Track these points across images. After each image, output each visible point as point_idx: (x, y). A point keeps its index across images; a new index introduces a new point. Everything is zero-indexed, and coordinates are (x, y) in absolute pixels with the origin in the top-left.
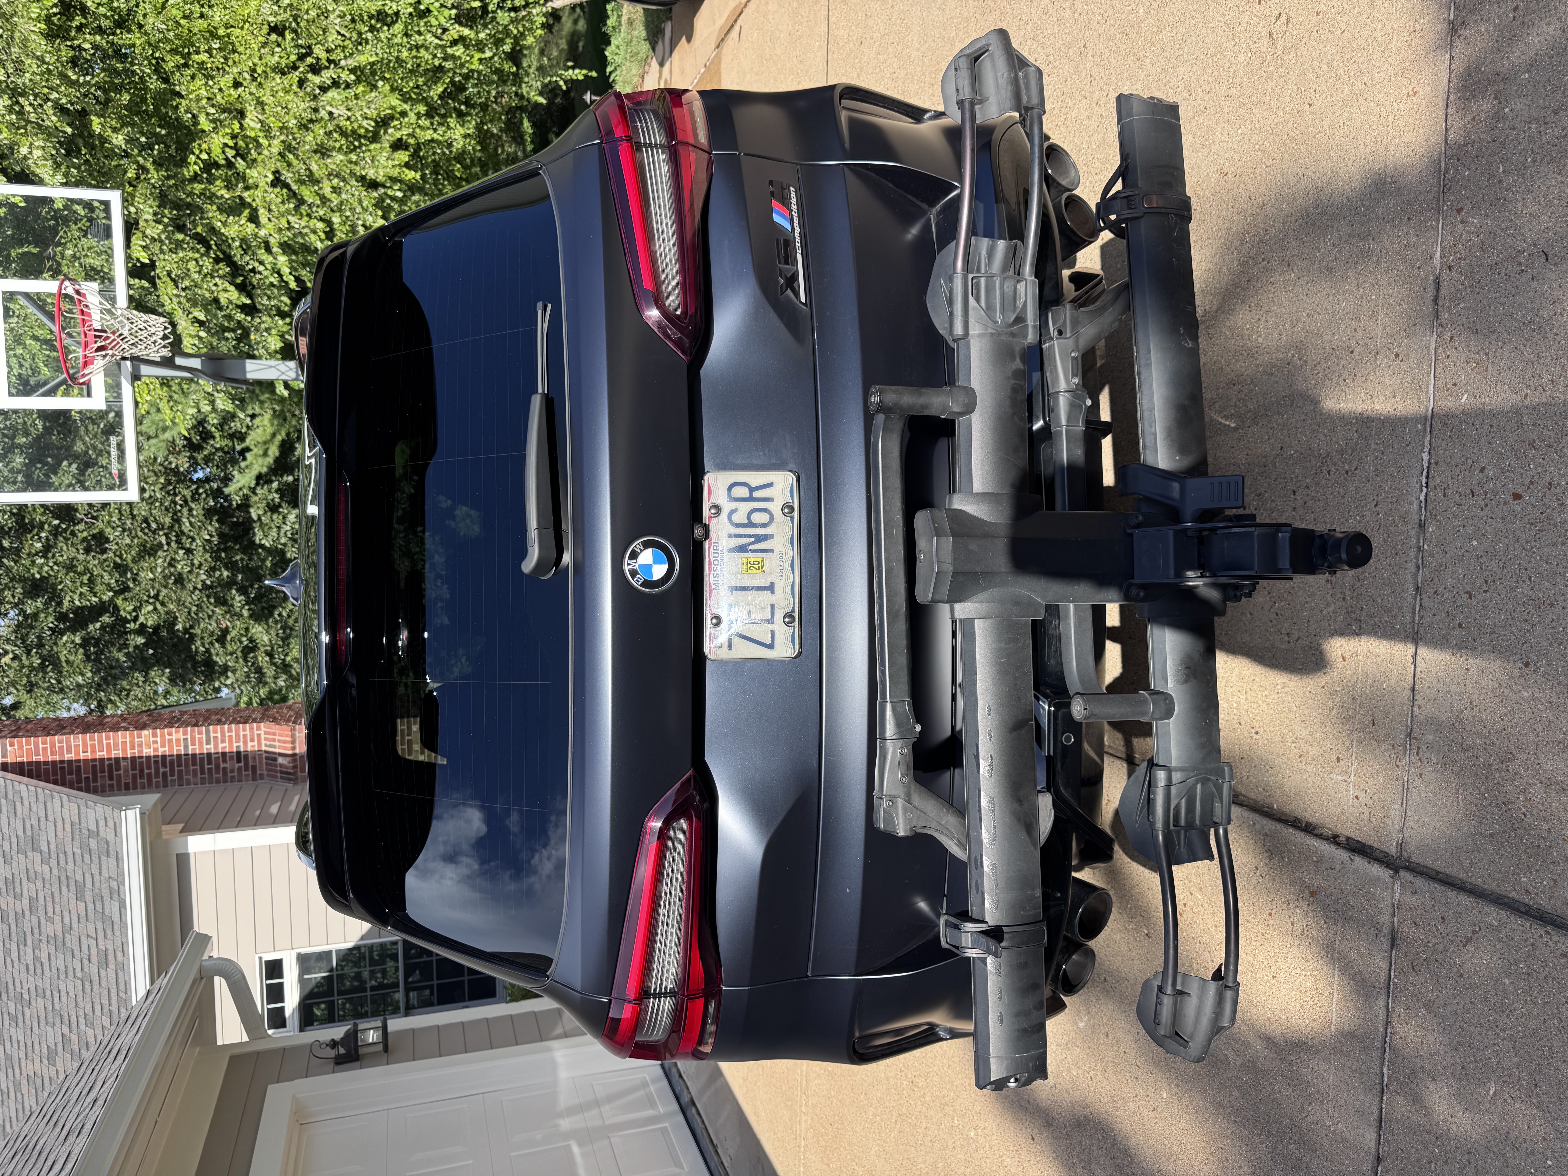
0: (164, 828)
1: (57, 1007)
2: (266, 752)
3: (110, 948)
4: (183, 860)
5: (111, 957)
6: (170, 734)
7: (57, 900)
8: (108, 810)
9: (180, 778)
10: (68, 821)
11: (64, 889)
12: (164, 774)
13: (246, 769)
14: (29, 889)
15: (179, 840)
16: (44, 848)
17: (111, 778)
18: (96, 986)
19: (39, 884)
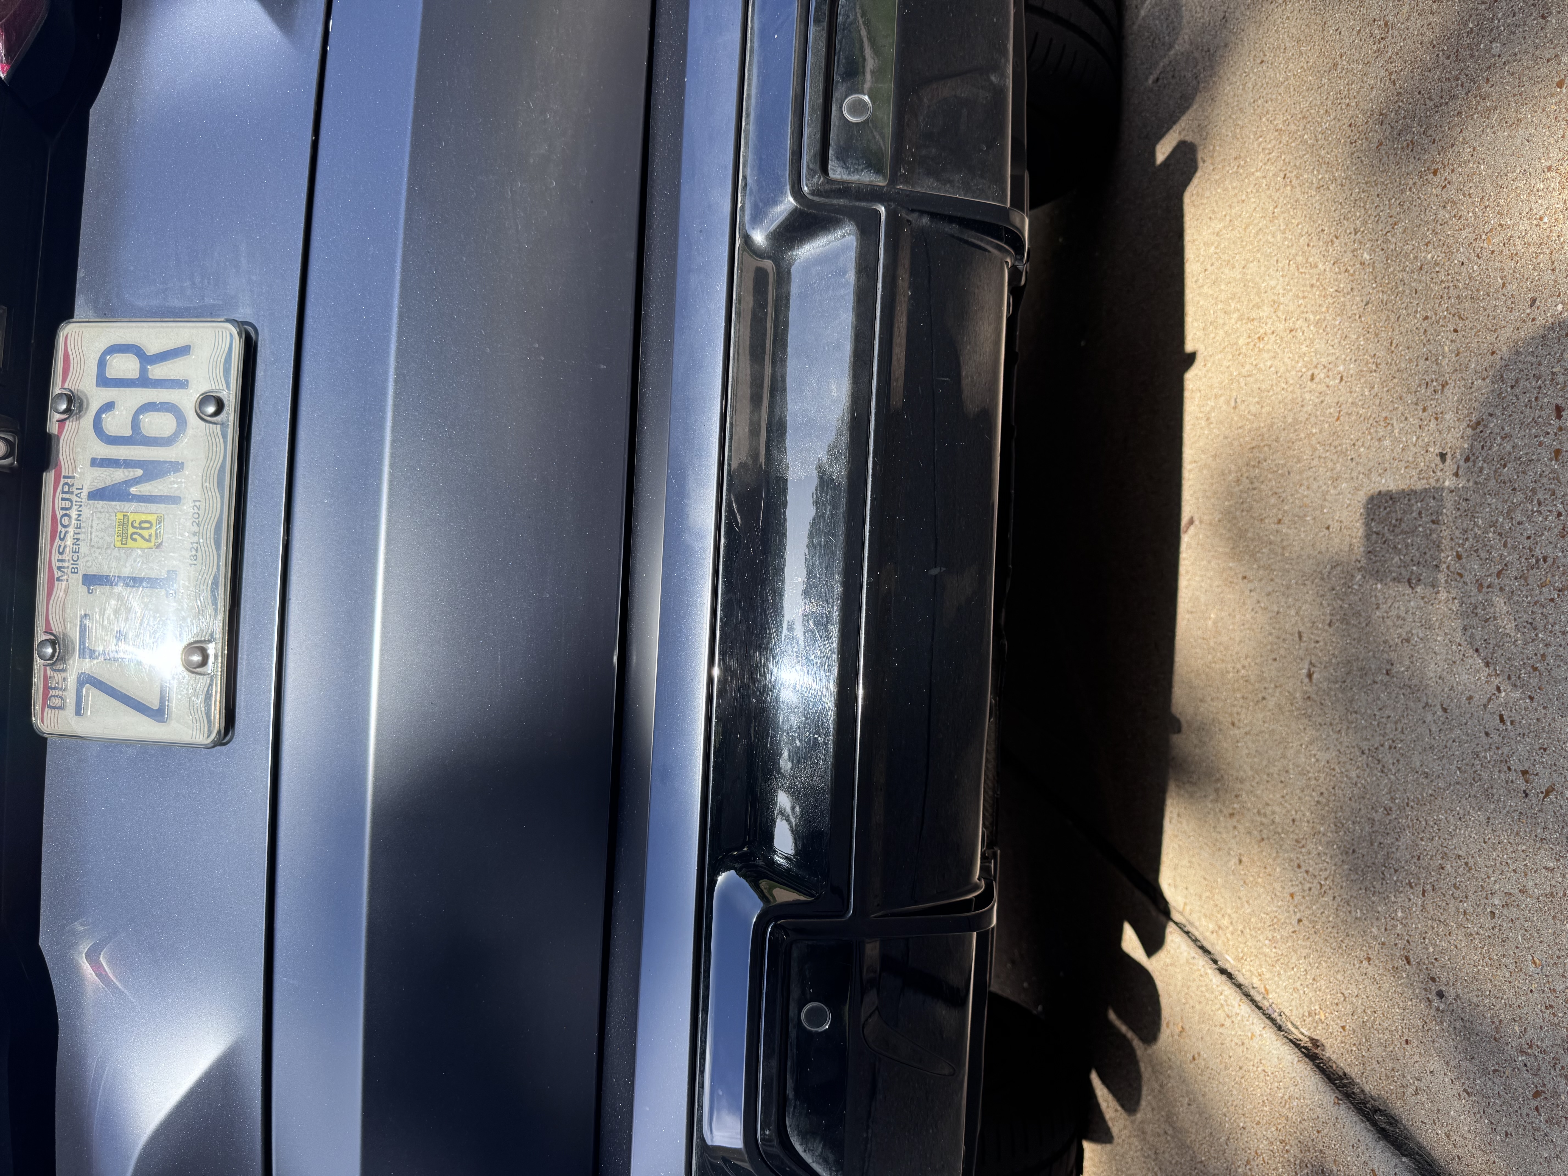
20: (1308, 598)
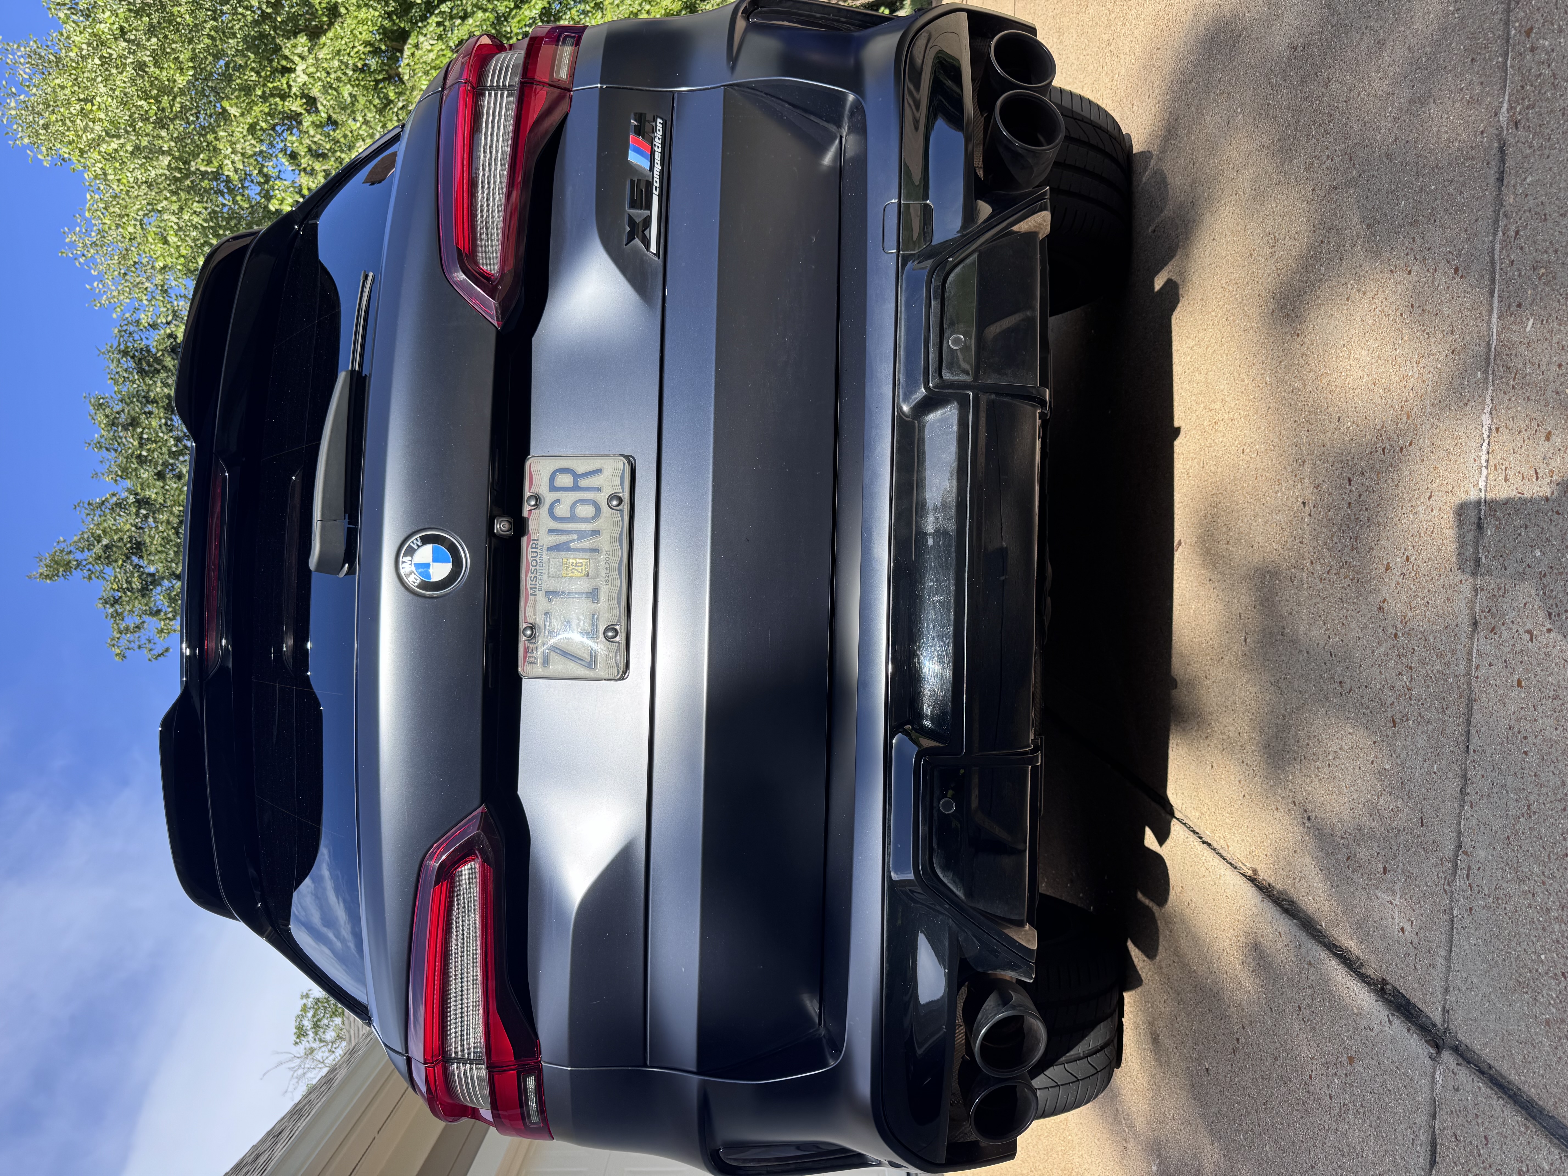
20: (1243, 591)
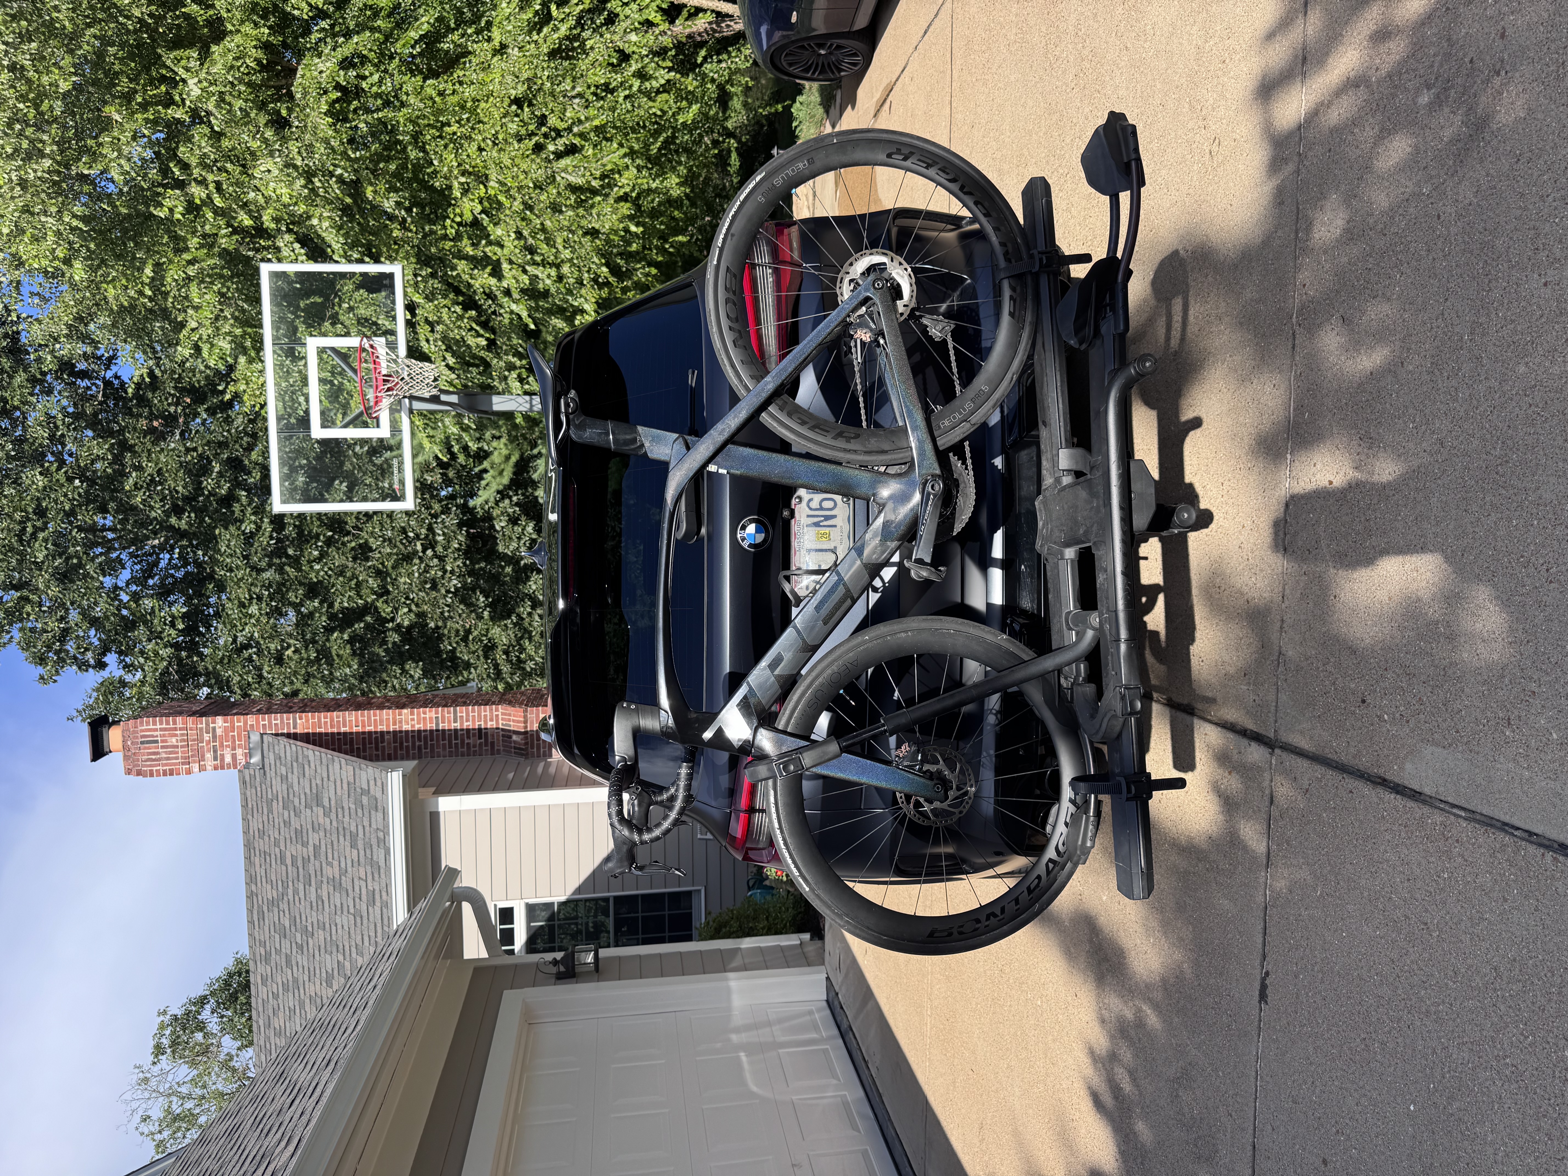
0: (420, 790)
1: (334, 938)
2: (503, 730)
3: (377, 888)
4: (435, 817)
5: (377, 897)
6: (425, 713)
7: (335, 847)
8: (377, 771)
9: (432, 750)
10: (345, 781)
11: (341, 838)
12: (420, 747)
13: (486, 745)
14: (313, 838)
15: (432, 799)
16: (326, 804)
17: (377, 749)
18: (365, 921)
19: (322, 834)
